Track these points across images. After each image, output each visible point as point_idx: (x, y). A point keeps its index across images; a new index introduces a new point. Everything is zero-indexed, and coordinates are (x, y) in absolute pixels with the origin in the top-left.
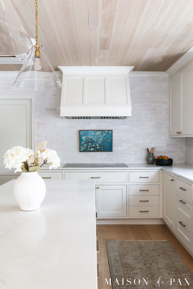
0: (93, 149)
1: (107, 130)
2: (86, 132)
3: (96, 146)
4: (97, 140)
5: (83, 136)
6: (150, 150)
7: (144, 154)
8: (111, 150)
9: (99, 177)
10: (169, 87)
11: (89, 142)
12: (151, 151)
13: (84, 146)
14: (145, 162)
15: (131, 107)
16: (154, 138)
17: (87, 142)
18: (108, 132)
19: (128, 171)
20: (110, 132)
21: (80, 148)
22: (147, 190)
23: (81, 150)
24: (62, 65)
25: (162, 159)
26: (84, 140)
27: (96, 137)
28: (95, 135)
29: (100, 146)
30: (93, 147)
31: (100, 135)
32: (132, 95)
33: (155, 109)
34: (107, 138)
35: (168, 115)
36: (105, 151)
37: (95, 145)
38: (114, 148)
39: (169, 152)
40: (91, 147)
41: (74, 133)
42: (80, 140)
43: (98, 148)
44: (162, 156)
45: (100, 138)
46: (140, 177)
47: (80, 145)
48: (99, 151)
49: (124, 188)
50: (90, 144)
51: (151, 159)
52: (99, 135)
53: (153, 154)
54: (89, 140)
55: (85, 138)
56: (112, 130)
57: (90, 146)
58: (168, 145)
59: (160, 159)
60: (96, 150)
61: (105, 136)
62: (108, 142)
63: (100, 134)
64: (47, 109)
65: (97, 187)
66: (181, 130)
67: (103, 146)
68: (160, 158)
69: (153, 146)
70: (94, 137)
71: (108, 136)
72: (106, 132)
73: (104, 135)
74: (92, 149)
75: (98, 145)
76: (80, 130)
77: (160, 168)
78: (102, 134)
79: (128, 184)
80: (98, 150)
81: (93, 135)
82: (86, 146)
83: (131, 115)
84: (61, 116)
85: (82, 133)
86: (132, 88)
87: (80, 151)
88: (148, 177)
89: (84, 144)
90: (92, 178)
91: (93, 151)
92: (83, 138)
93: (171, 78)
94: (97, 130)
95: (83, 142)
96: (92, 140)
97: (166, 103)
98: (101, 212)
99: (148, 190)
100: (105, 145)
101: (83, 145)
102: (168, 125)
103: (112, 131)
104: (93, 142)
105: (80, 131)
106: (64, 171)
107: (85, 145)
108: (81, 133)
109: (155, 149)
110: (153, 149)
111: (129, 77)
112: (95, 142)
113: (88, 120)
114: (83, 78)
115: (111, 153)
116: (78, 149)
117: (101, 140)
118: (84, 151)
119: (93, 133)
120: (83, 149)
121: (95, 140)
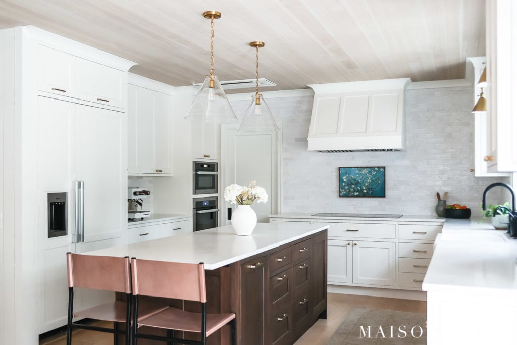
0: (358, 194)
1: (377, 167)
2: (348, 169)
3: (362, 190)
4: (363, 181)
5: (344, 176)
9: (357, 230)
11: (352, 184)
12: (442, 197)
13: (345, 190)
15: (401, 136)
17: (349, 184)
18: (379, 169)
19: (397, 223)
20: (382, 170)
21: (340, 192)
22: (424, 250)
23: (341, 195)
25: (452, 208)
26: (345, 180)
27: (361, 177)
28: (360, 174)
29: (368, 189)
30: (358, 191)
31: (368, 174)
34: (378, 178)
36: (374, 197)
37: (361, 187)
38: (388, 193)
40: (354, 191)
41: (332, 171)
42: (340, 180)
43: (365, 191)
45: (367, 178)
46: (414, 233)
47: (341, 187)
48: (367, 196)
49: (391, 246)
50: (354, 186)
52: (365, 174)
53: (445, 202)
54: (353, 181)
57: (354, 189)
60: (361, 195)
61: (374, 176)
62: (378, 184)
63: (368, 172)
64: (297, 140)
65: (354, 243)
67: (372, 189)
70: (359, 177)
71: (378, 175)
72: (376, 169)
73: (374, 173)
74: (356, 194)
75: (364, 188)
76: (340, 168)
78: (370, 172)
79: (397, 241)
80: (364, 196)
81: (357, 174)
82: (349, 189)
83: (402, 147)
85: (342, 171)
87: (340, 196)
88: (426, 233)
89: (345, 186)
90: (348, 230)
91: (357, 196)
92: (344, 178)
94: (363, 167)
95: (344, 184)
96: (356, 180)
98: (360, 278)
99: (426, 251)
100: (374, 187)
101: (343, 188)
103: (384, 168)
104: (357, 183)
106: (312, 221)
107: (347, 188)
108: (340, 172)
109: (449, 195)
110: (446, 194)
112: (360, 183)
113: (349, 154)
114: (341, 98)
115: (383, 199)
116: (337, 194)
117: (368, 181)
118: (347, 195)
119: (357, 171)
120: (343, 193)
121: (360, 181)
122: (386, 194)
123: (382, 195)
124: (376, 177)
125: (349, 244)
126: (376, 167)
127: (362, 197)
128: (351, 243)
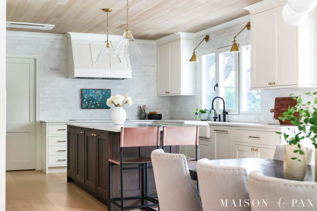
0: (94, 106)
1: (106, 90)
2: (88, 91)
3: (96, 104)
4: (97, 98)
5: (85, 95)
10: (157, 54)
11: (90, 100)
12: (142, 108)
13: (85, 104)
14: (138, 118)
17: (88, 100)
18: (107, 91)
20: (109, 91)
21: (82, 105)
23: (83, 107)
26: (86, 98)
27: (96, 96)
29: (100, 103)
30: (94, 105)
33: (146, 72)
35: (156, 78)
36: (104, 108)
37: (96, 103)
40: (92, 105)
41: (76, 92)
42: (82, 98)
43: (98, 105)
44: (153, 112)
45: (99, 96)
47: (82, 102)
48: (99, 108)
50: (91, 102)
51: (144, 115)
52: (99, 94)
53: (145, 110)
54: (90, 98)
57: (91, 104)
58: (156, 103)
61: (104, 95)
63: (100, 93)
64: (51, 69)
66: (169, 90)
67: (102, 103)
69: (144, 104)
70: (95, 96)
71: (107, 95)
72: (105, 91)
73: (104, 93)
74: (93, 107)
75: (98, 103)
77: (154, 120)
78: (101, 93)
81: (94, 94)
82: (88, 103)
83: (131, 78)
87: (82, 108)
89: (85, 102)
91: (93, 108)
93: (159, 46)
94: (98, 89)
95: (85, 100)
96: (92, 98)
97: (155, 67)
100: (104, 102)
101: (85, 103)
102: (156, 86)
104: (93, 100)
105: (82, 90)
107: (87, 103)
108: (83, 92)
109: (146, 107)
112: (95, 99)
113: (89, 80)
116: (80, 106)
117: (101, 98)
118: (86, 108)
119: (94, 92)
120: (84, 106)
121: (95, 98)
124: (105, 96)
126: (105, 89)
127: (97, 108)
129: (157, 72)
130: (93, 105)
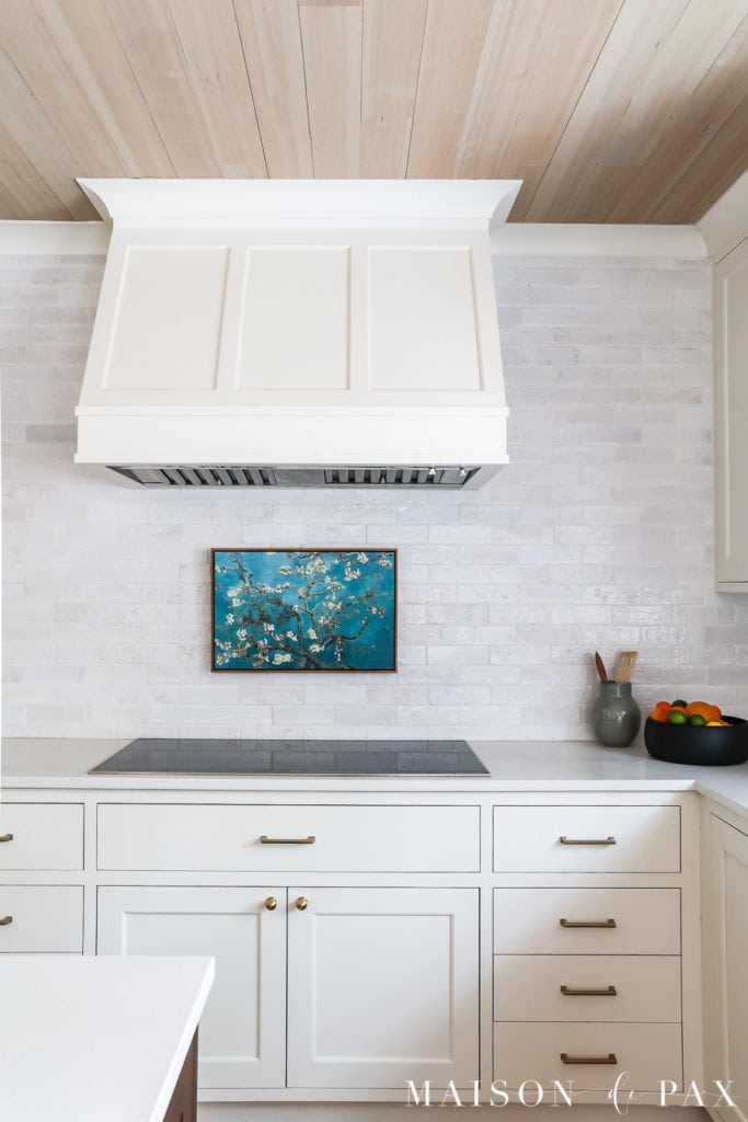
0: (287, 658)
1: (366, 551)
2: (248, 559)
3: (304, 642)
4: (311, 605)
5: (231, 581)
6: (607, 665)
7: (574, 687)
8: (390, 666)
9: (304, 837)
11: (264, 618)
12: (615, 670)
13: (235, 641)
14: (581, 732)
15: (506, 411)
16: (631, 599)
17: (254, 618)
18: (371, 561)
19: (487, 801)
20: (385, 562)
21: (214, 650)
22: (604, 918)
23: (219, 661)
24: (105, 173)
25: (689, 720)
26: (236, 603)
27: (301, 591)
28: (297, 579)
29: (328, 638)
30: (288, 647)
31: (328, 579)
32: (510, 354)
33: (636, 436)
34: (368, 596)
35: (710, 469)
36: (352, 670)
37: (299, 632)
38: (407, 651)
39: (717, 676)
40: (274, 648)
41: (181, 566)
42: (217, 604)
43: (316, 648)
44: (681, 704)
45: (323, 594)
46: (563, 841)
47: (217, 632)
48: (324, 666)
49: (462, 906)
50: (271, 628)
51: (620, 715)
52: (319, 577)
53: (627, 687)
54: (267, 607)
55: (241, 597)
56: (395, 552)
57: (271, 640)
58: (709, 636)
59: (679, 726)
60: (302, 665)
61: (353, 586)
62: (371, 619)
63: (328, 573)
64: (35, 434)
65: (293, 898)
67: (343, 637)
68: (680, 719)
69: (628, 639)
70: (295, 590)
71: (371, 583)
72: (363, 558)
73: (350, 575)
74: (282, 658)
75: (313, 635)
76: (214, 551)
77: (686, 784)
78: (337, 571)
79: (486, 881)
80: (314, 665)
81: (288, 578)
82: (249, 638)
83: (504, 459)
84: (78, 458)
85: (225, 566)
86: (507, 318)
87: (215, 669)
88: (610, 842)
89: (235, 627)
90: (264, 841)
91: (285, 668)
92: (233, 593)
93: (719, 261)
94: (311, 551)
95: (230, 619)
96: (279, 603)
97: (698, 400)
98: (317, 1059)
99: (611, 924)
100: (353, 632)
101: (229, 636)
102: (710, 522)
103: (393, 553)
104: (286, 616)
105: (213, 555)
106: (91, 799)
107: (242, 634)
108: (217, 568)
109: (640, 661)
110: (628, 656)
111: (495, 258)
112: (297, 615)
113: (259, 492)
114: (229, 250)
115: (389, 678)
116: (200, 658)
117: (331, 605)
118: (236, 667)
119: (285, 566)
120: (228, 654)
121: (296, 608)
122: (399, 659)
123: (384, 660)
124: (362, 593)
125: (270, 906)
126: (360, 551)
127: (306, 669)
128: (280, 898)
129: (716, 435)
130: (286, 650)
